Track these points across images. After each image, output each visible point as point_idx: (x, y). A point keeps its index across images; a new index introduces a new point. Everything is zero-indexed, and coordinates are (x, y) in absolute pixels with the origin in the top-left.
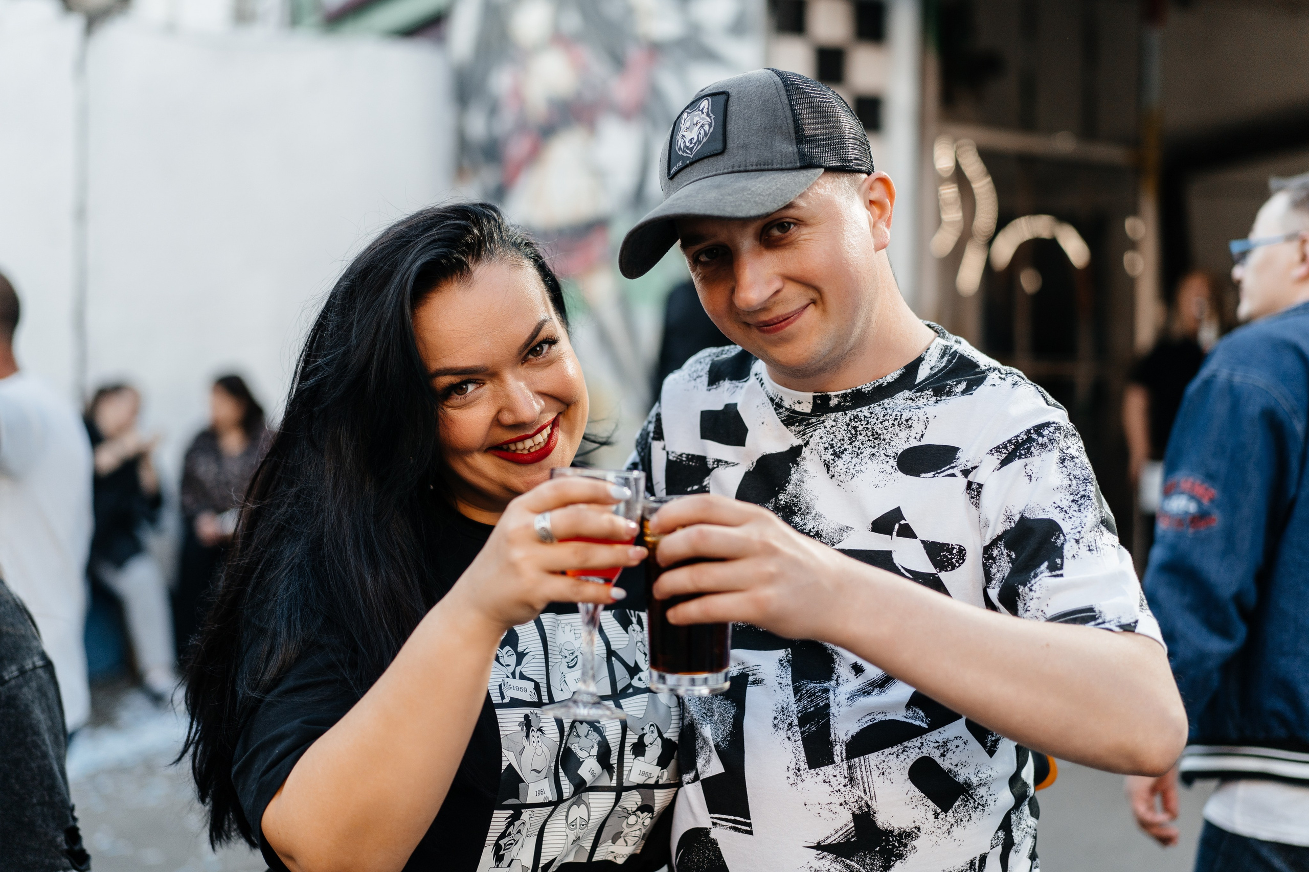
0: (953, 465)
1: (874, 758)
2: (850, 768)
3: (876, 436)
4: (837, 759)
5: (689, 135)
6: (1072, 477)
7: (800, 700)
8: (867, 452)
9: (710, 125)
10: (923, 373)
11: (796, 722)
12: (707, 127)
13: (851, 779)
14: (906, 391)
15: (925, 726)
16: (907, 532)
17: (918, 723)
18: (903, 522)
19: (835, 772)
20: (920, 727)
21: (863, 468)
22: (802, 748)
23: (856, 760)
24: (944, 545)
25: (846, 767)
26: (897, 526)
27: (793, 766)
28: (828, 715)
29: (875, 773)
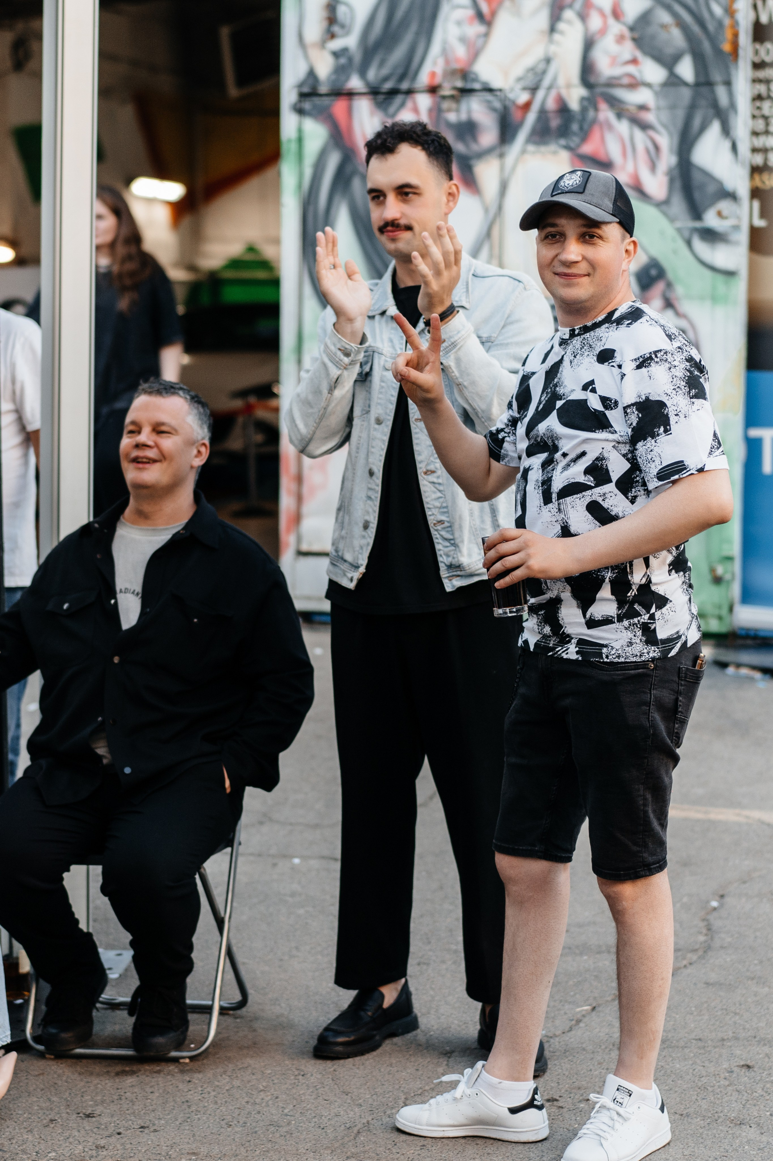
0: (613, 360)
1: (569, 499)
2: (559, 504)
3: (591, 346)
4: (553, 500)
5: (567, 182)
6: (674, 377)
7: (543, 475)
8: (586, 354)
9: (580, 181)
10: (616, 315)
11: (540, 485)
12: (578, 182)
13: (559, 510)
14: (607, 324)
15: (593, 485)
16: (594, 391)
17: (589, 483)
18: (594, 386)
19: (553, 506)
20: (590, 485)
21: (583, 362)
22: (542, 497)
23: (561, 500)
24: (609, 398)
25: (557, 504)
26: (591, 387)
27: (539, 505)
28: (551, 480)
29: (570, 507)
